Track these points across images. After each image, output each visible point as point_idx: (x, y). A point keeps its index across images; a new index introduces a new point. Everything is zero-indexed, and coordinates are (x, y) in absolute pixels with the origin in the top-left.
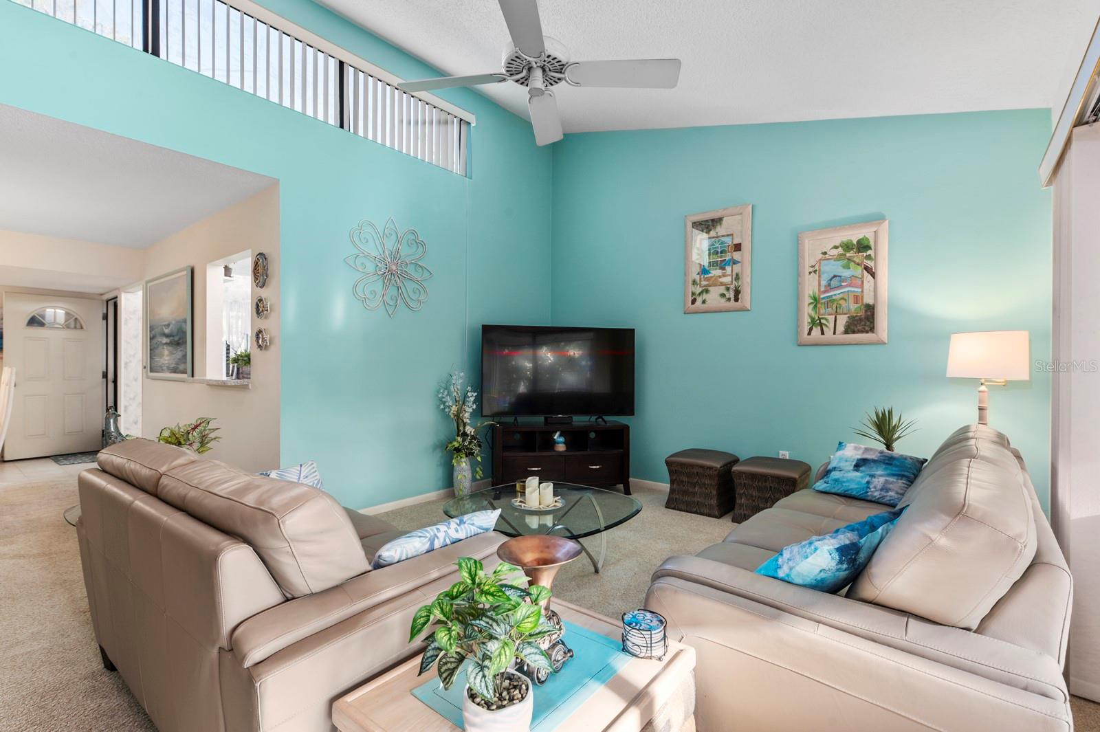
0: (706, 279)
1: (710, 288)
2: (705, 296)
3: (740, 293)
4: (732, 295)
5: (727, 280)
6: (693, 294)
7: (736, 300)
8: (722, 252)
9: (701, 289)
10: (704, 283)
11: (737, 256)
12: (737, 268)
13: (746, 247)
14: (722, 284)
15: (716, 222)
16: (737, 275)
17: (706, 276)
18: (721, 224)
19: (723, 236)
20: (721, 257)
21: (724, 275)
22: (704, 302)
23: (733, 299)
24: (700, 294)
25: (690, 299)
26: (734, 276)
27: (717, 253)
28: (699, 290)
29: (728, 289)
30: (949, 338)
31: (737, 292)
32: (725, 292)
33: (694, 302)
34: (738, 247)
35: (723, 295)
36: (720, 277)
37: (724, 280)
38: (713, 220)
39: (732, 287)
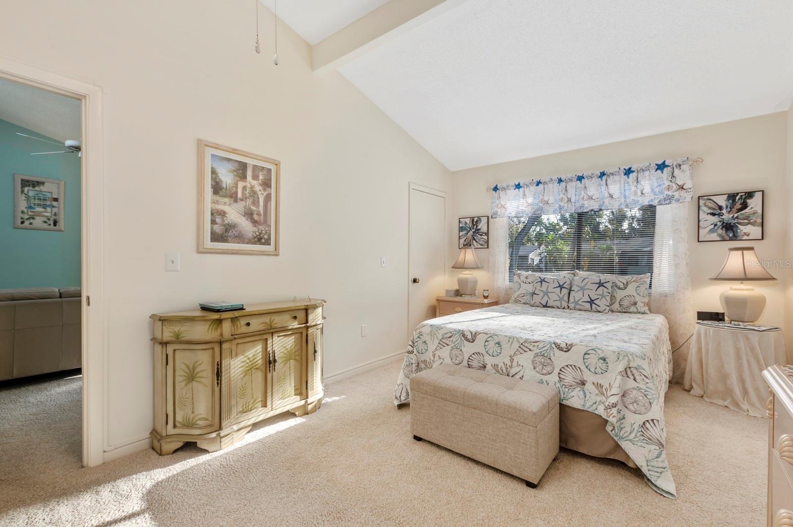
0: (32, 212)
1: (35, 217)
2: (31, 221)
3: (57, 222)
4: (52, 223)
5: (49, 214)
6: (22, 218)
7: (55, 224)
8: (43, 200)
9: (28, 217)
10: (30, 214)
11: (55, 203)
12: (55, 210)
13: (61, 200)
14: (44, 216)
15: (40, 183)
16: (55, 213)
17: (32, 210)
18: (43, 185)
19: (45, 192)
20: (43, 202)
21: (46, 212)
22: (31, 224)
23: (52, 225)
24: (27, 219)
25: (20, 221)
26: (53, 213)
27: (40, 199)
28: (26, 217)
29: (49, 219)
31: (55, 223)
32: (47, 221)
33: (22, 223)
34: (56, 200)
35: (45, 222)
36: (43, 212)
37: (45, 214)
38: (37, 182)
39: (52, 219)
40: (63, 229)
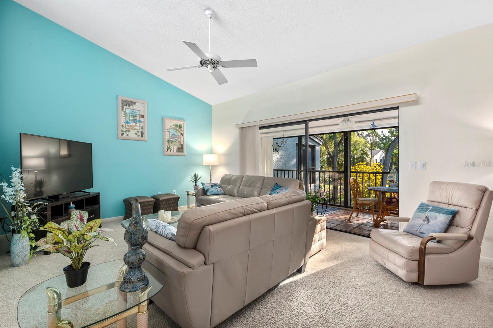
0: (128, 126)
1: (130, 130)
2: (128, 133)
3: (143, 134)
4: (140, 135)
5: (138, 128)
6: (122, 131)
7: (142, 136)
8: (135, 116)
9: (126, 130)
10: (127, 127)
11: (142, 119)
12: (142, 124)
13: (145, 116)
14: (135, 129)
15: (133, 103)
16: (142, 127)
17: (128, 124)
18: (135, 105)
19: (136, 110)
20: (135, 118)
21: (136, 126)
22: (127, 135)
23: (140, 136)
24: (125, 131)
25: (121, 133)
26: (141, 127)
27: (133, 116)
28: (125, 130)
29: (138, 132)
30: (203, 155)
31: (142, 134)
32: (137, 133)
33: (123, 134)
34: (142, 116)
35: (136, 134)
36: (134, 126)
37: (136, 127)
38: (132, 102)
39: (140, 131)
40: (147, 140)
